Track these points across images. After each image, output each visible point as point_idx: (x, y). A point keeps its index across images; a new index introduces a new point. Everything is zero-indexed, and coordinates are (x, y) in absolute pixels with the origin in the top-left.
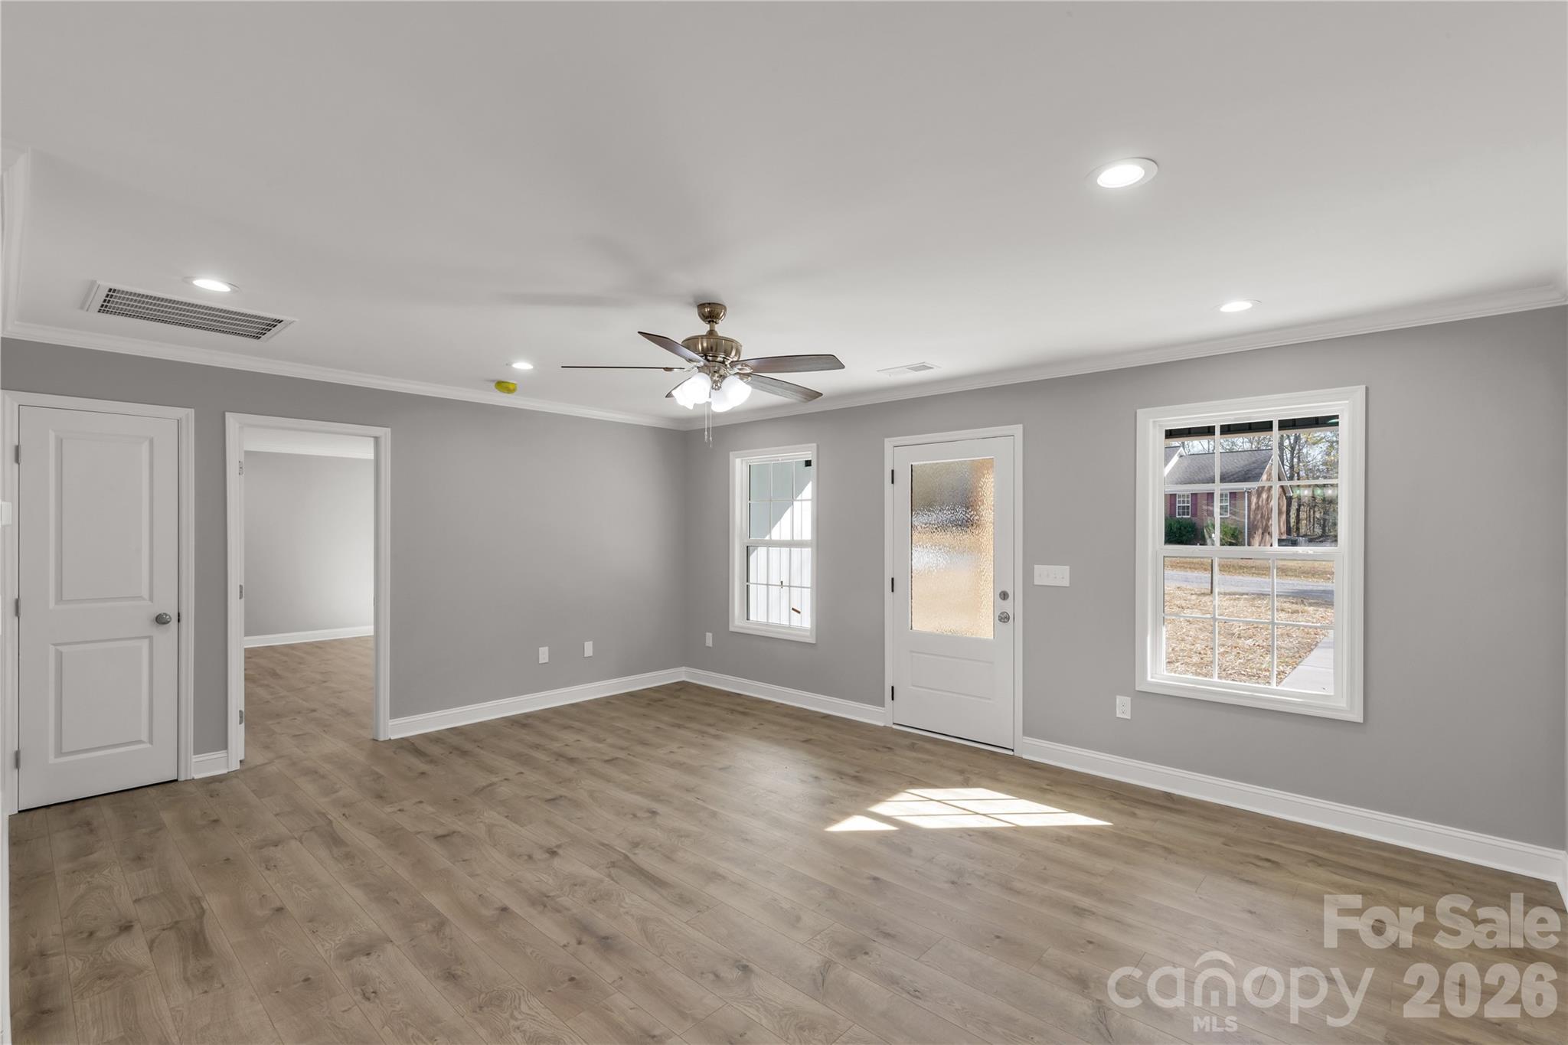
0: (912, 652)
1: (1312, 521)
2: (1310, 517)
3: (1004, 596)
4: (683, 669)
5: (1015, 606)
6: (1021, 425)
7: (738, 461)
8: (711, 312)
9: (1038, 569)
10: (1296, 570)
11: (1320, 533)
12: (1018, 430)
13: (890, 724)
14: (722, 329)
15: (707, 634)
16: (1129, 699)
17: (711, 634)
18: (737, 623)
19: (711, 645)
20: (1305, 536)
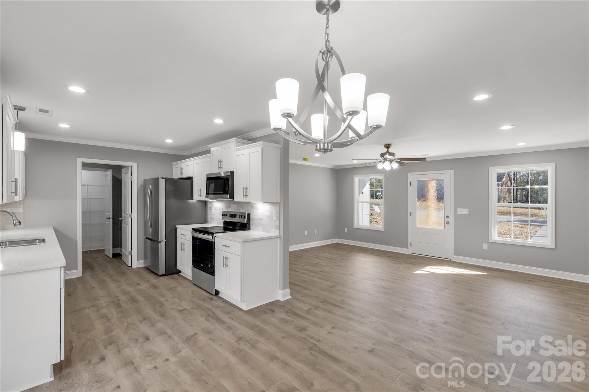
0: (417, 233)
1: (522, 195)
2: (521, 194)
3: (448, 217)
4: (337, 239)
5: (452, 220)
6: (453, 170)
7: (356, 178)
8: (388, 146)
9: (459, 210)
10: (519, 214)
11: (525, 200)
12: (452, 171)
13: (410, 253)
14: (391, 150)
15: (345, 229)
16: (487, 244)
17: (347, 229)
18: (356, 225)
19: (347, 232)
20: (519, 201)
